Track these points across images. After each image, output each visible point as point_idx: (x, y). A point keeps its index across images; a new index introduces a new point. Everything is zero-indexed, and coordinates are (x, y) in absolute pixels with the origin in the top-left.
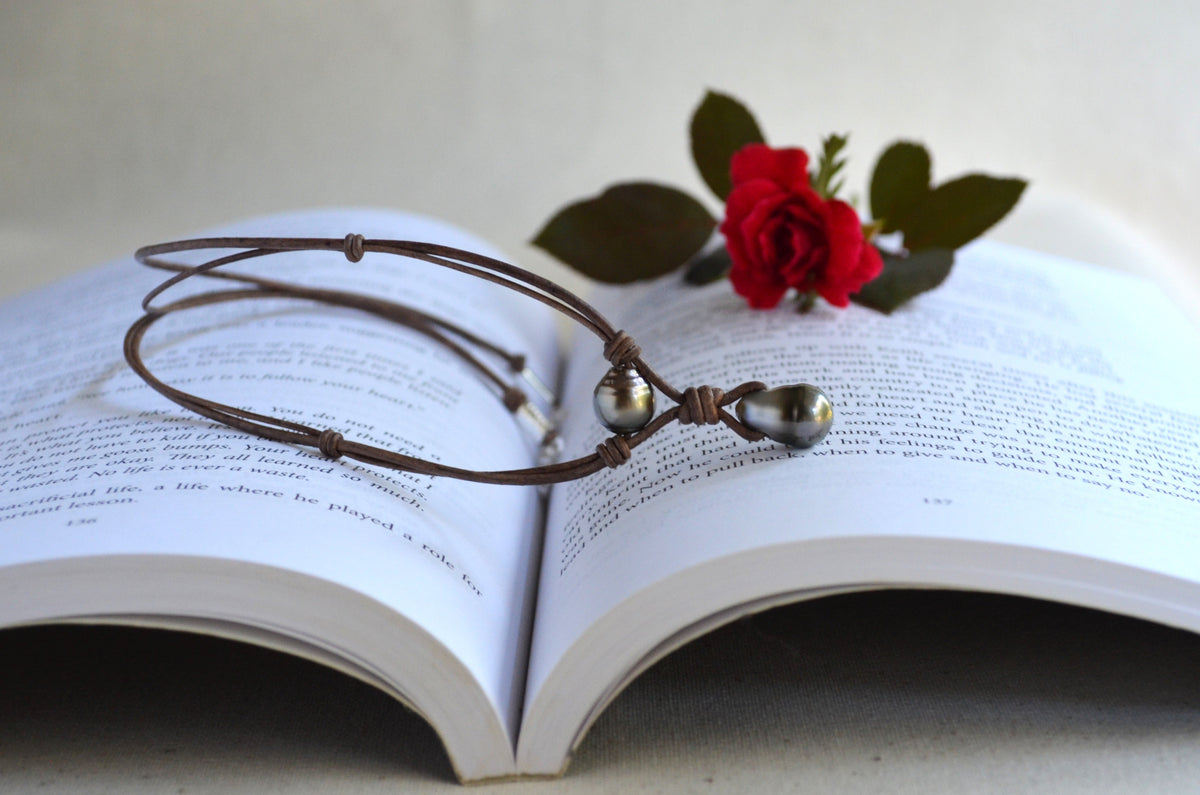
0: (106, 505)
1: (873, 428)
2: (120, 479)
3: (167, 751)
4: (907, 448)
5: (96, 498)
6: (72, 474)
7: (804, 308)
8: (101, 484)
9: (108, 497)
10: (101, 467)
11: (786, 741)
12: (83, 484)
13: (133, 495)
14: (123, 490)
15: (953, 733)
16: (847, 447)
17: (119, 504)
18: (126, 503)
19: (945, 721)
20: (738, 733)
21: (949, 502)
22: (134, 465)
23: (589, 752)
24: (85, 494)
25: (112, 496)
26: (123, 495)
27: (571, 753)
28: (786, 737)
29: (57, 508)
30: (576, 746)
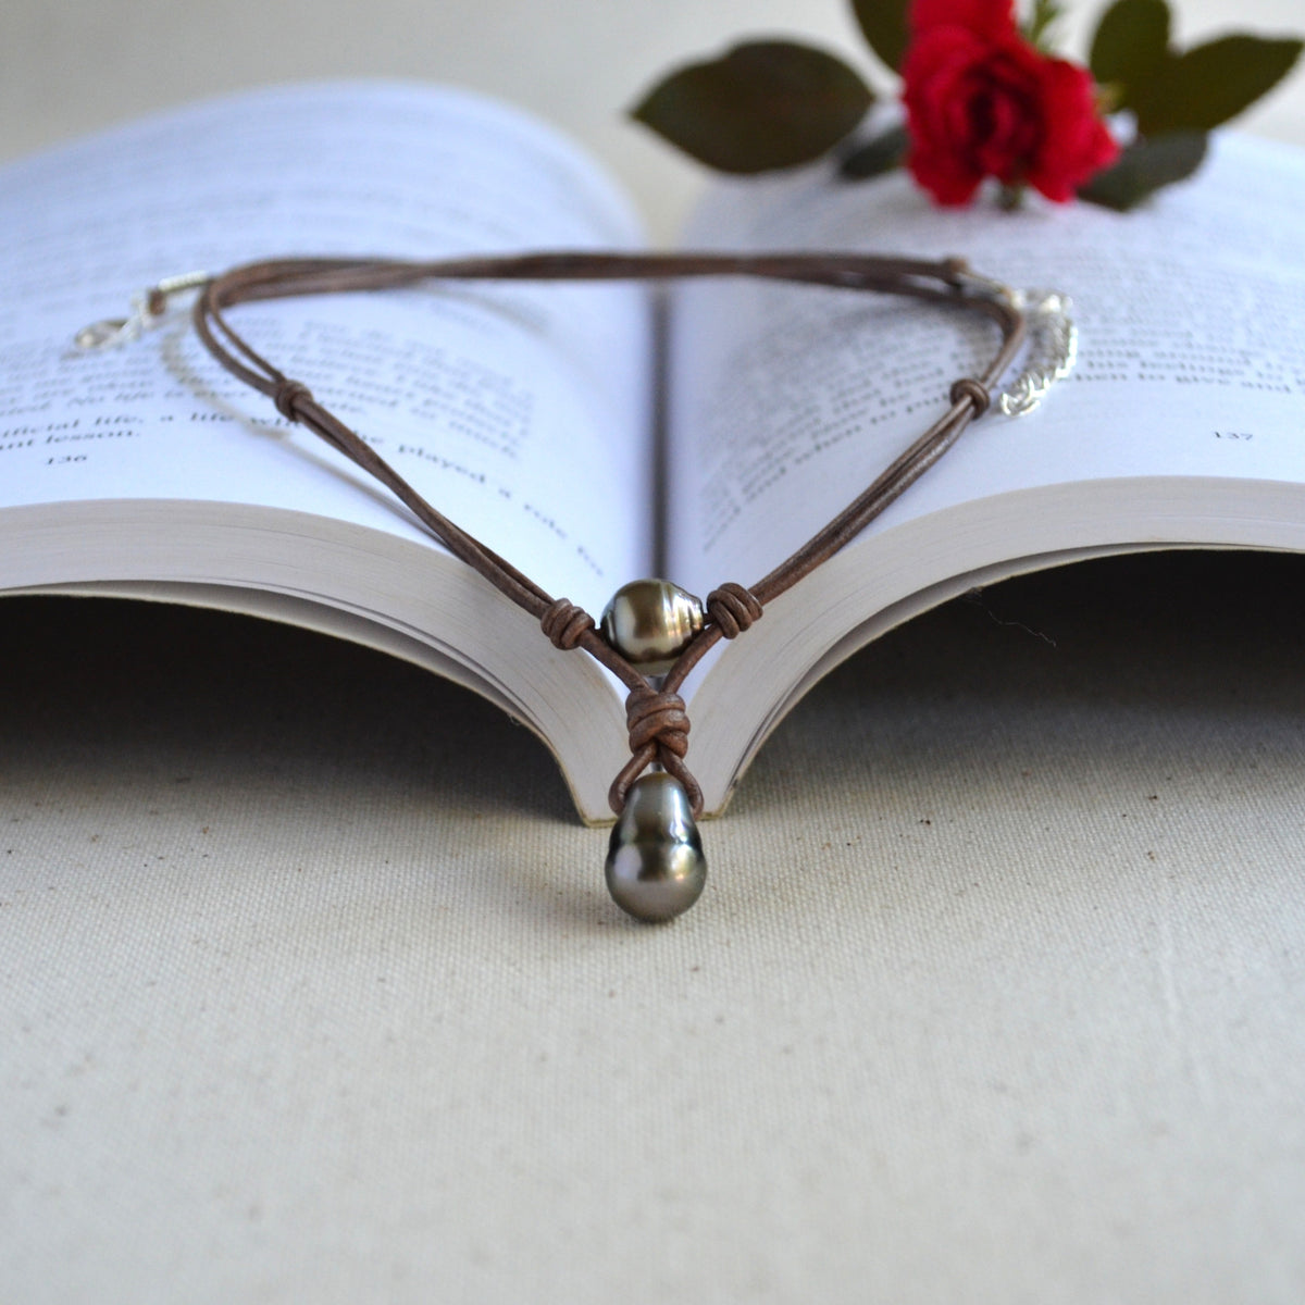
0: (96, 439)
1: (1130, 348)
2: (111, 407)
3: (179, 781)
4: (1180, 373)
5: (82, 430)
6: (41, 402)
7: (1009, 206)
8: (87, 415)
9: (97, 430)
10: (82, 392)
11: (1025, 774)
12: (59, 413)
13: (133, 427)
14: (117, 420)
15: (1254, 766)
16: (1097, 371)
17: (115, 438)
18: (124, 436)
19: (1239, 750)
20: (958, 764)
21: (1249, 437)
22: (128, 391)
23: (755, 786)
24: (65, 426)
25: (103, 428)
26: (121, 427)
27: (734, 784)
28: (1024, 770)
29: (30, 443)
30: (740, 774)
